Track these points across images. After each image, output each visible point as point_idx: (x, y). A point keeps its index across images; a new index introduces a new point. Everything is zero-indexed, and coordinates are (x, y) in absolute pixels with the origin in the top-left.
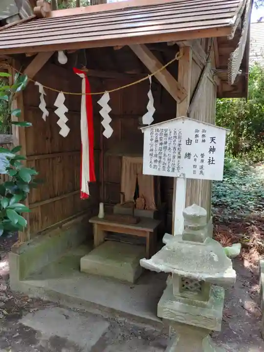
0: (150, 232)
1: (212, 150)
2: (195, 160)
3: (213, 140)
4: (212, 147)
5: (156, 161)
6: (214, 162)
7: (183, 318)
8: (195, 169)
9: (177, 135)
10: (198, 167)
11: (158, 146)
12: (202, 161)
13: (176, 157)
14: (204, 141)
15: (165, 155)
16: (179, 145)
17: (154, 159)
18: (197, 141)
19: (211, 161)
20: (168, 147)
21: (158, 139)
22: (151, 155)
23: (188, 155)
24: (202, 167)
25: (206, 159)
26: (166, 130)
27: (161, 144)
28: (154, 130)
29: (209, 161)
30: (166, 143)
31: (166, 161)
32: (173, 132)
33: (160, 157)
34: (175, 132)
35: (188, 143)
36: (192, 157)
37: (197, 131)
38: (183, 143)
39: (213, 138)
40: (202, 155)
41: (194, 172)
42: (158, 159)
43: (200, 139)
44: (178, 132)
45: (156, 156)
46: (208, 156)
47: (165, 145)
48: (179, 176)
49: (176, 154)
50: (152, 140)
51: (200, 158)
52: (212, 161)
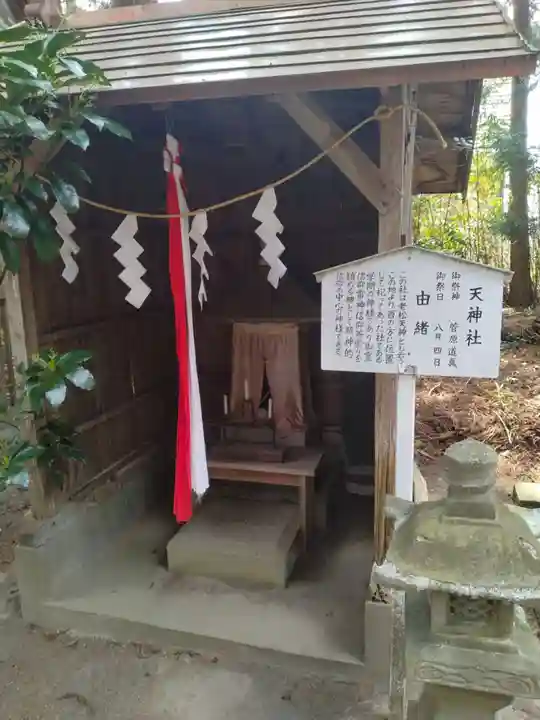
0: (307, 478)
1: (475, 315)
2: (438, 336)
3: (475, 294)
4: (475, 309)
5: (349, 341)
6: (478, 340)
7: (460, 679)
8: (437, 356)
9: (397, 286)
10: (445, 351)
11: (355, 309)
12: (454, 339)
13: (396, 333)
14: (455, 296)
15: (369, 328)
16: (402, 306)
17: (345, 336)
18: (440, 297)
19: (473, 338)
20: (376, 311)
21: (355, 295)
22: (339, 329)
23: (423, 327)
24: (453, 352)
25: (462, 334)
26: (371, 276)
27: (361, 305)
28: (345, 276)
29: (469, 339)
30: (371, 302)
31: (374, 341)
32: (387, 279)
33: (359, 334)
34: (392, 279)
35: (420, 302)
36: (430, 330)
37: (440, 275)
38: (411, 300)
39: (476, 290)
40: (454, 327)
41: (437, 362)
42: (355, 338)
43: (448, 292)
44: (397, 280)
45: (350, 330)
46: (466, 327)
47: (369, 308)
48: (402, 371)
49: (396, 326)
50: (339, 297)
51: (447, 333)
52: (476, 337)
